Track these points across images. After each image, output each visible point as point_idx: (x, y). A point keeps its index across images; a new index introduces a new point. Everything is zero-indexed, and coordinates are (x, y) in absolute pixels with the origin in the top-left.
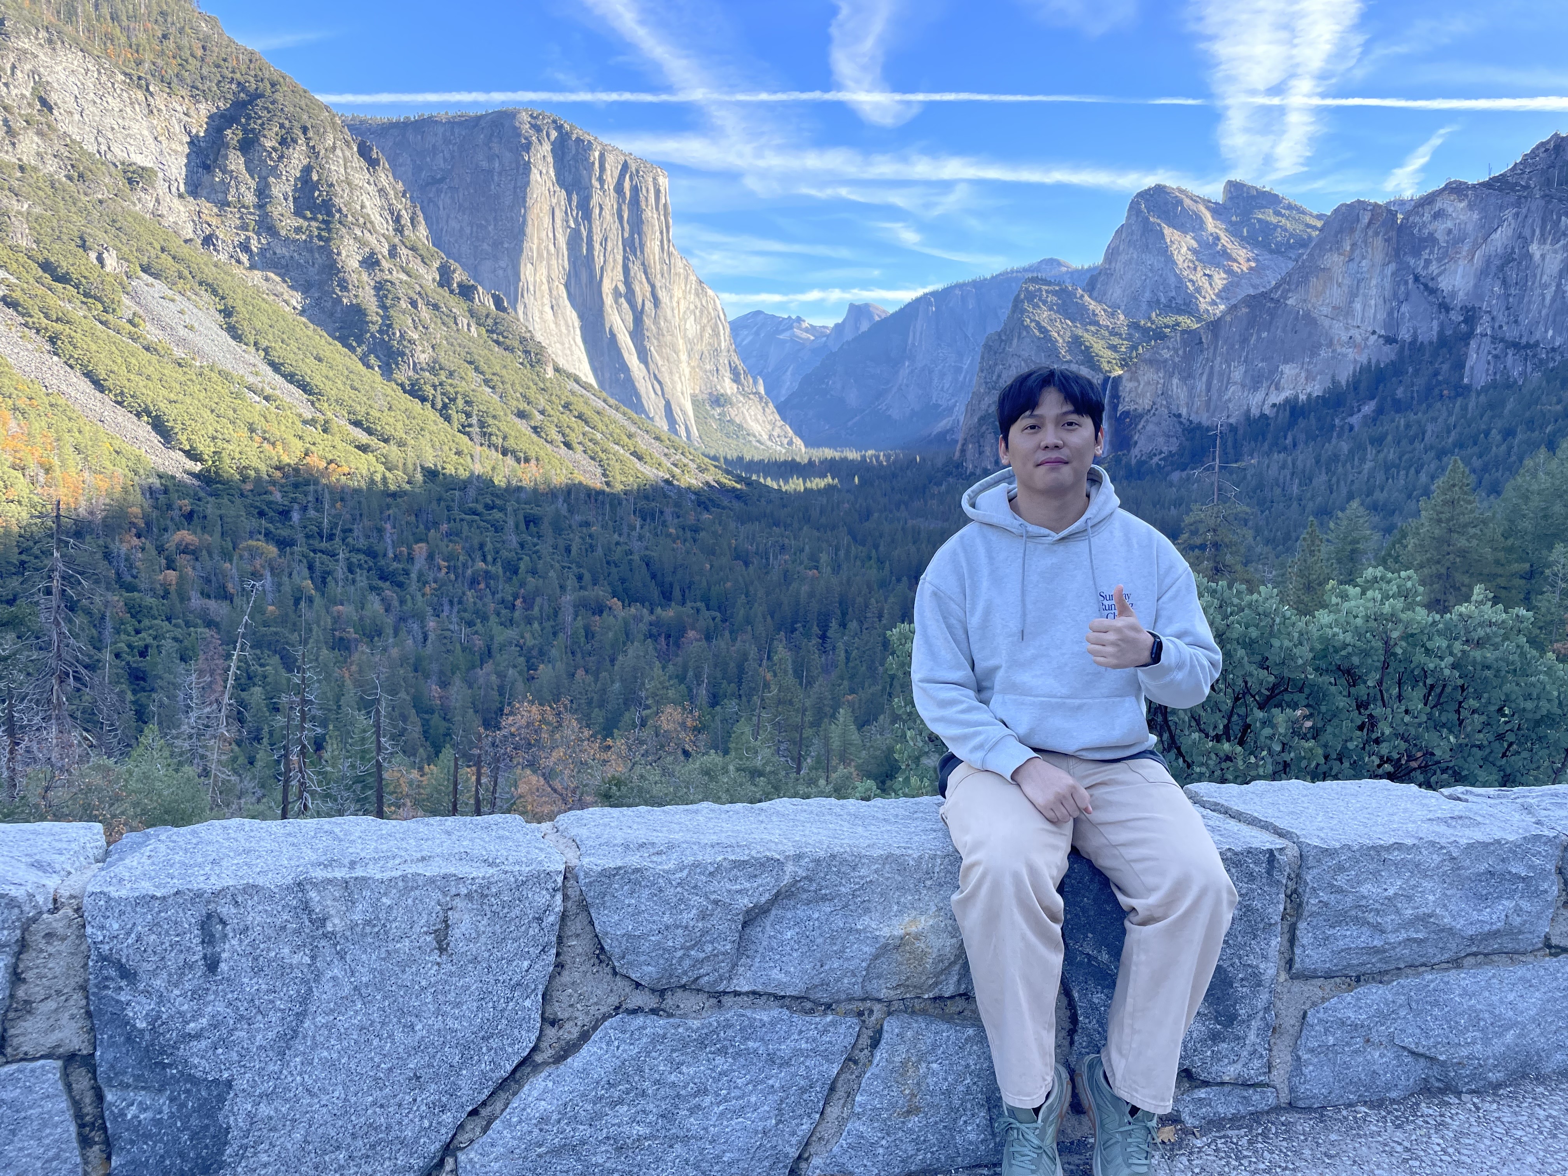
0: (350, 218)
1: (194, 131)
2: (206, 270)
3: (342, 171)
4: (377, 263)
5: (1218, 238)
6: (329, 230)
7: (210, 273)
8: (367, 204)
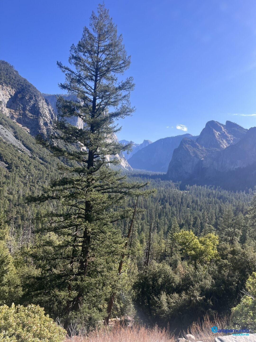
0: (42, 115)
1: (11, 94)
2: (11, 123)
3: (42, 105)
4: (47, 124)
5: (224, 132)
6: (38, 117)
7: (12, 124)
8: (46, 112)
